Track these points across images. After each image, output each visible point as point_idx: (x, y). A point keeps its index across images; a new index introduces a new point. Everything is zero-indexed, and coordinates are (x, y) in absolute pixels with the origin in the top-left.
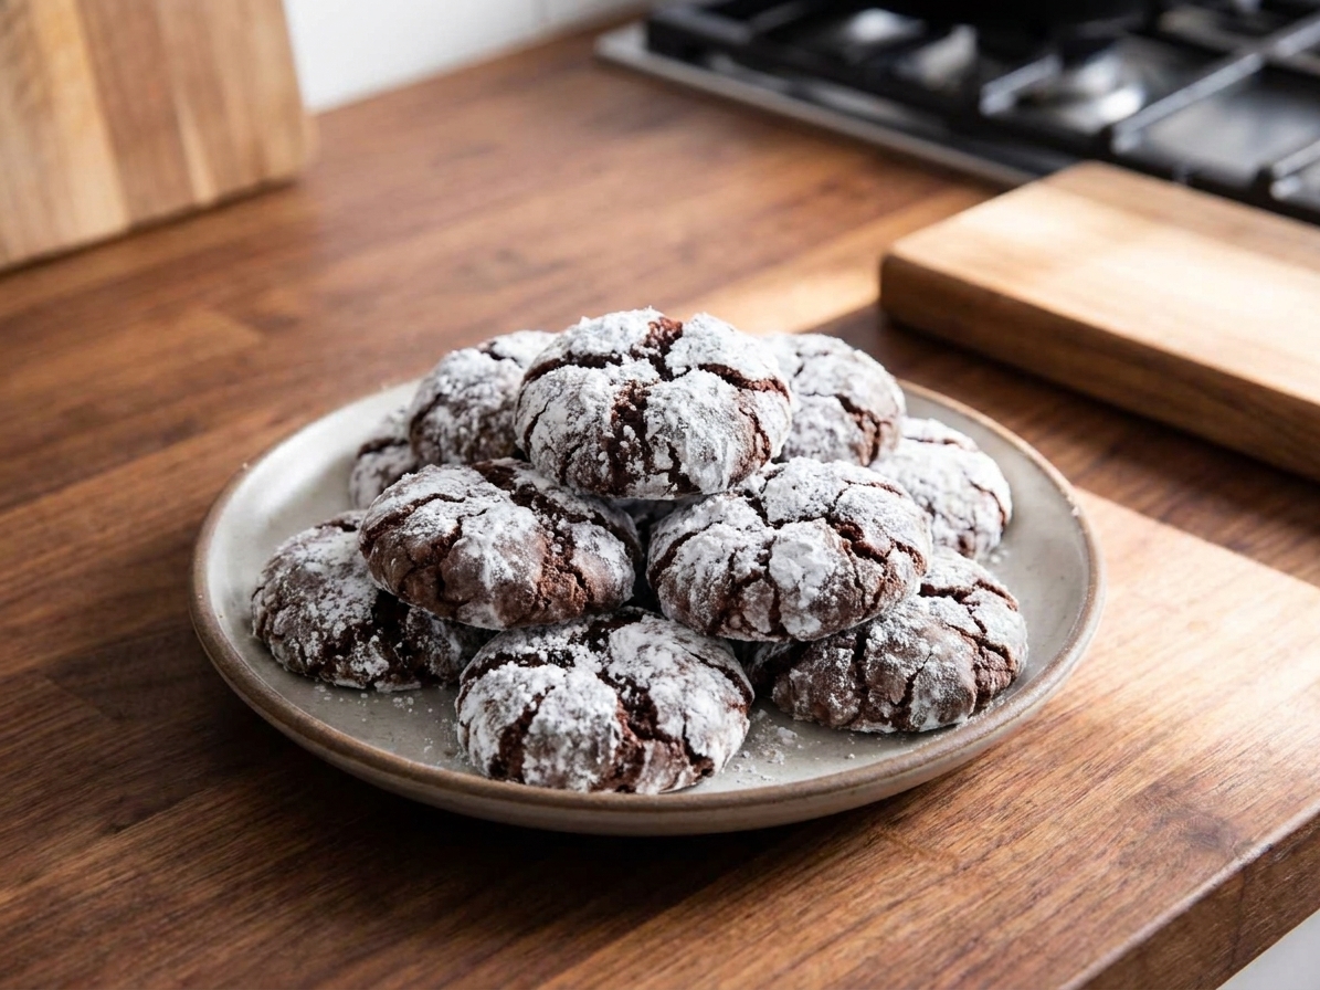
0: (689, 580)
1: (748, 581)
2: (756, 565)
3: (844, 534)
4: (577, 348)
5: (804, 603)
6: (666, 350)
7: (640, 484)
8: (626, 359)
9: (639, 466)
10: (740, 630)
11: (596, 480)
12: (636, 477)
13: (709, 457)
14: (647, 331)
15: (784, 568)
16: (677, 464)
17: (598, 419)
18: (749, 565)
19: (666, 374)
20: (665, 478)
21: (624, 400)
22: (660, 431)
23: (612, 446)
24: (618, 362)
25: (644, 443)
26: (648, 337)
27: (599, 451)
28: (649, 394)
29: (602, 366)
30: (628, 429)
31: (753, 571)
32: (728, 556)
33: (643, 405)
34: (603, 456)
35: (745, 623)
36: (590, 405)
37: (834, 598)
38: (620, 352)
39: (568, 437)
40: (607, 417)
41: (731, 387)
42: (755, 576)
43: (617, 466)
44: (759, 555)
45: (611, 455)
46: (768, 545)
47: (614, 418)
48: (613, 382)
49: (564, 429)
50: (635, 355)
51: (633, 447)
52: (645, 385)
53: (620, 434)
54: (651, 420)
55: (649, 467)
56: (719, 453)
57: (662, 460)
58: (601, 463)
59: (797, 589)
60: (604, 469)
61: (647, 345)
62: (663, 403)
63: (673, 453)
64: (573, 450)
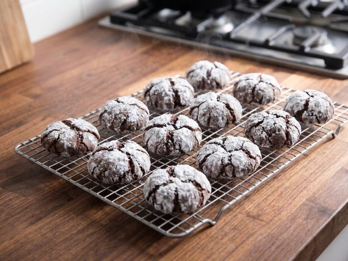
0: (211, 165)
1: (227, 165)
2: (228, 162)
3: (246, 153)
4: (156, 123)
5: (240, 170)
6: (175, 123)
7: (173, 152)
8: (167, 125)
9: (172, 148)
10: (225, 176)
11: (163, 151)
12: (172, 151)
13: (187, 146)
14: (170, 119)
15: (235, 162)
16: (180, 147)
17: (163, 139)
18: (226, 161)
19: (176, 128)
20: (178, 151)
21: (168, 134)
22: (177, 141)
23: (166, 145)
24: (165, 126)
25: (173, 143)
26: (171, 120)
27: (164, 146)
28: (173, 133)
29: (162, 127)
30: (170, 141)
31: (228, 163)
32: (221, 159)
33: (172, 135)
34: (165, 147)
35: (226, 175)
36: (161, 136)
37: (246, 168)
38: (165, 123)
39: (157, 143)
40: (165, 138)
41: (190, 131)
42: (228, 164)
43: (168, 148)
44: (228, 159)
45: (167, 146)
46: (230, 156)
47: (167, 138)
48: (165, 131)
49: (156, 141)
50: (169, 124)
51: (171, 144)
52: (172, 131)
53: (168, 142)
54: (175, 139)
55: (174, 148)
56: (189, 145)
57: (177, 147)
58: (164, 148)
59: (238, 166)
60: (165, 150)
61: (171, 122)
62: (177, 135)
63: (180, 145)
64: (158, 145)
